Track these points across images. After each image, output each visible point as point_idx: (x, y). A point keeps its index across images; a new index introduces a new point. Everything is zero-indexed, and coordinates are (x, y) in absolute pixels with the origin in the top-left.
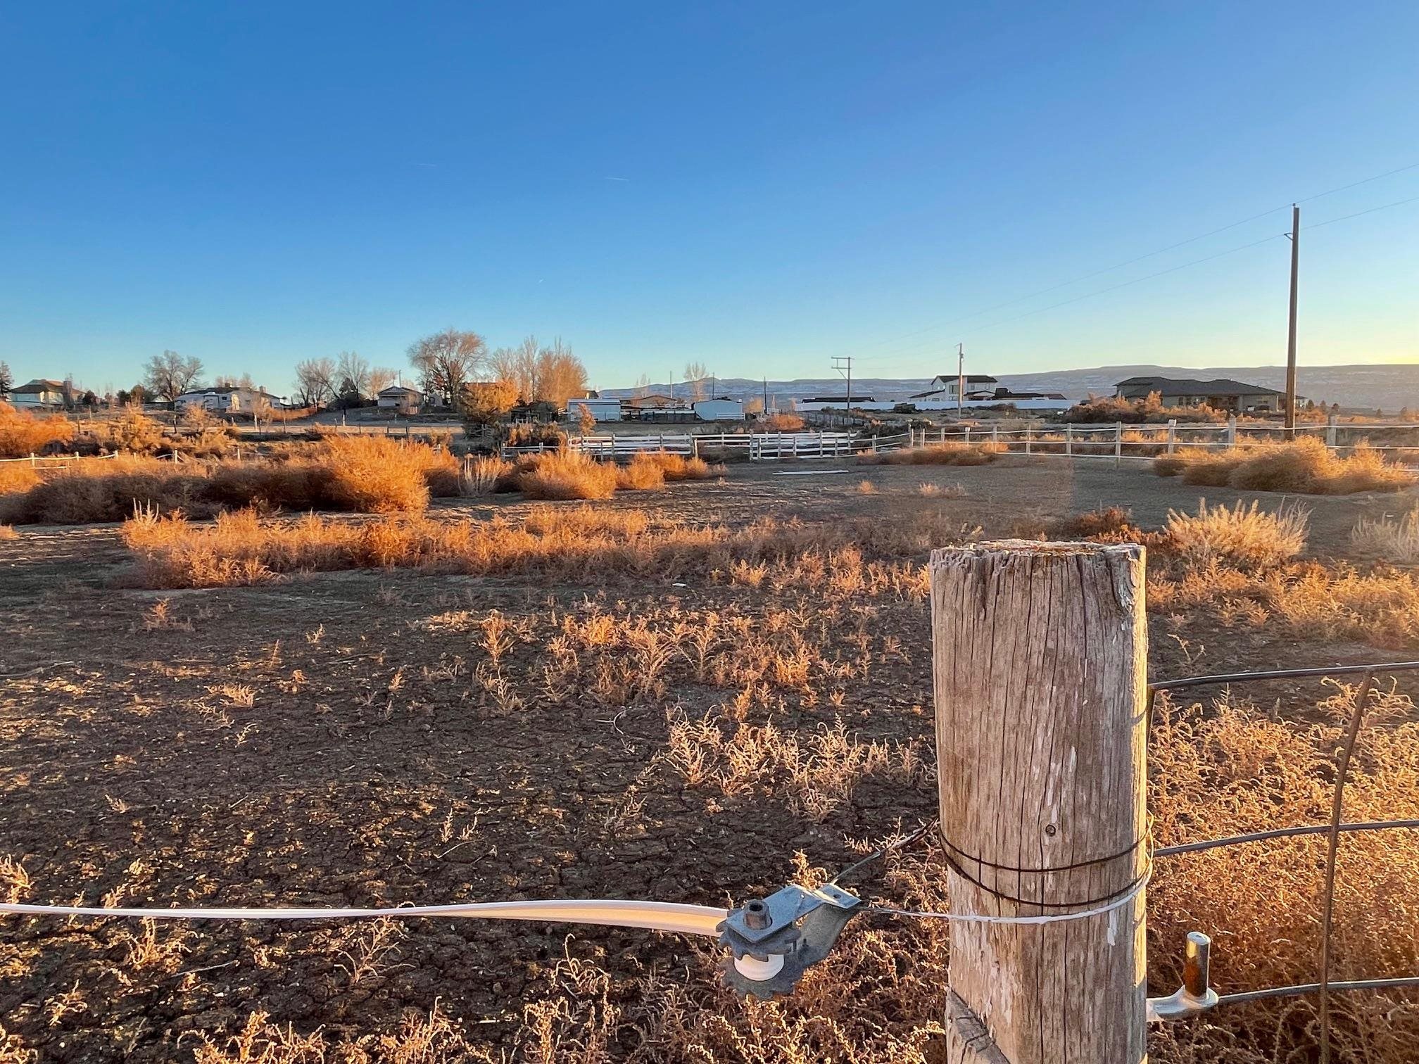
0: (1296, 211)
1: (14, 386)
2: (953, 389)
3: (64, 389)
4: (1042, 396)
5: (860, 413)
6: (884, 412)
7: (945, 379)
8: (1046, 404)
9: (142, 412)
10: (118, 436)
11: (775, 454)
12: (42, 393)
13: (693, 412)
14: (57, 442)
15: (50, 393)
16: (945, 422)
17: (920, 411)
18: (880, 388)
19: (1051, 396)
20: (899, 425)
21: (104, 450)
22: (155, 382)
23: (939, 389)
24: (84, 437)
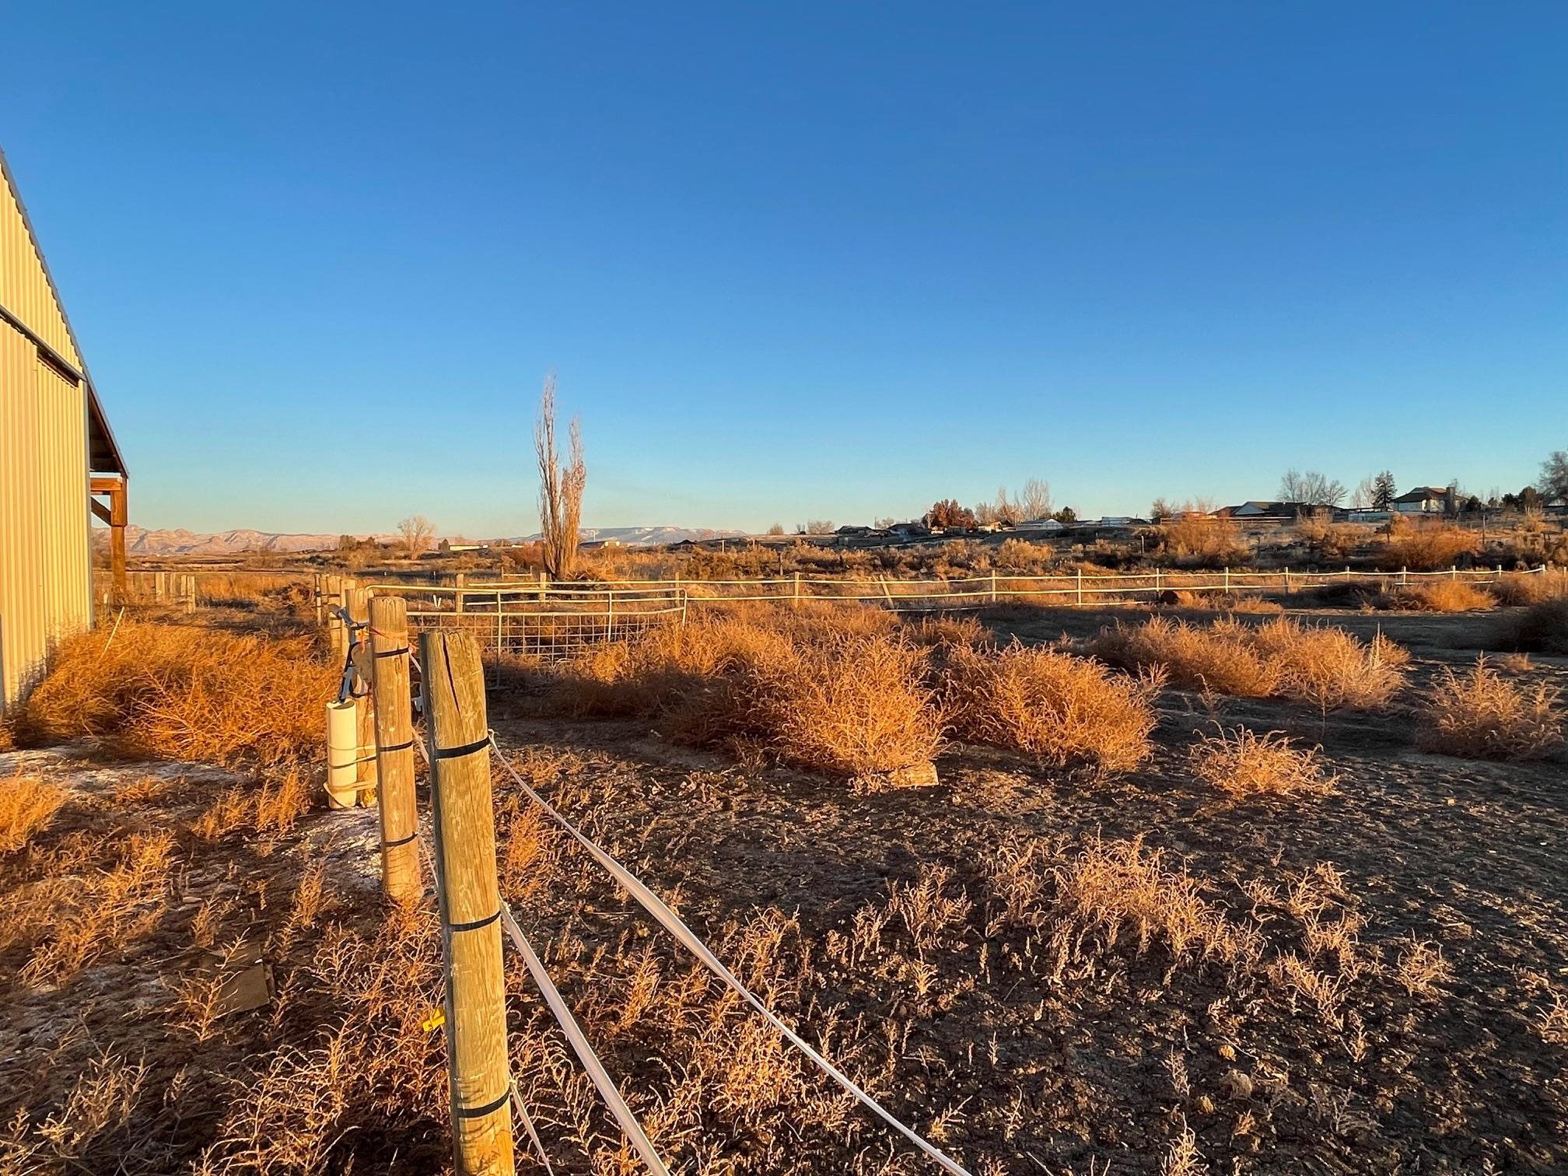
1: (1397, 495)
3: (1446, 496)
9: (1543, 518)
10: (1539, 547)
12: (1424, 502)
14: (1468, 553)
15: (1432, 501)
21: (1521, 563)
22: (1553, 482)
24: (1498, 548)
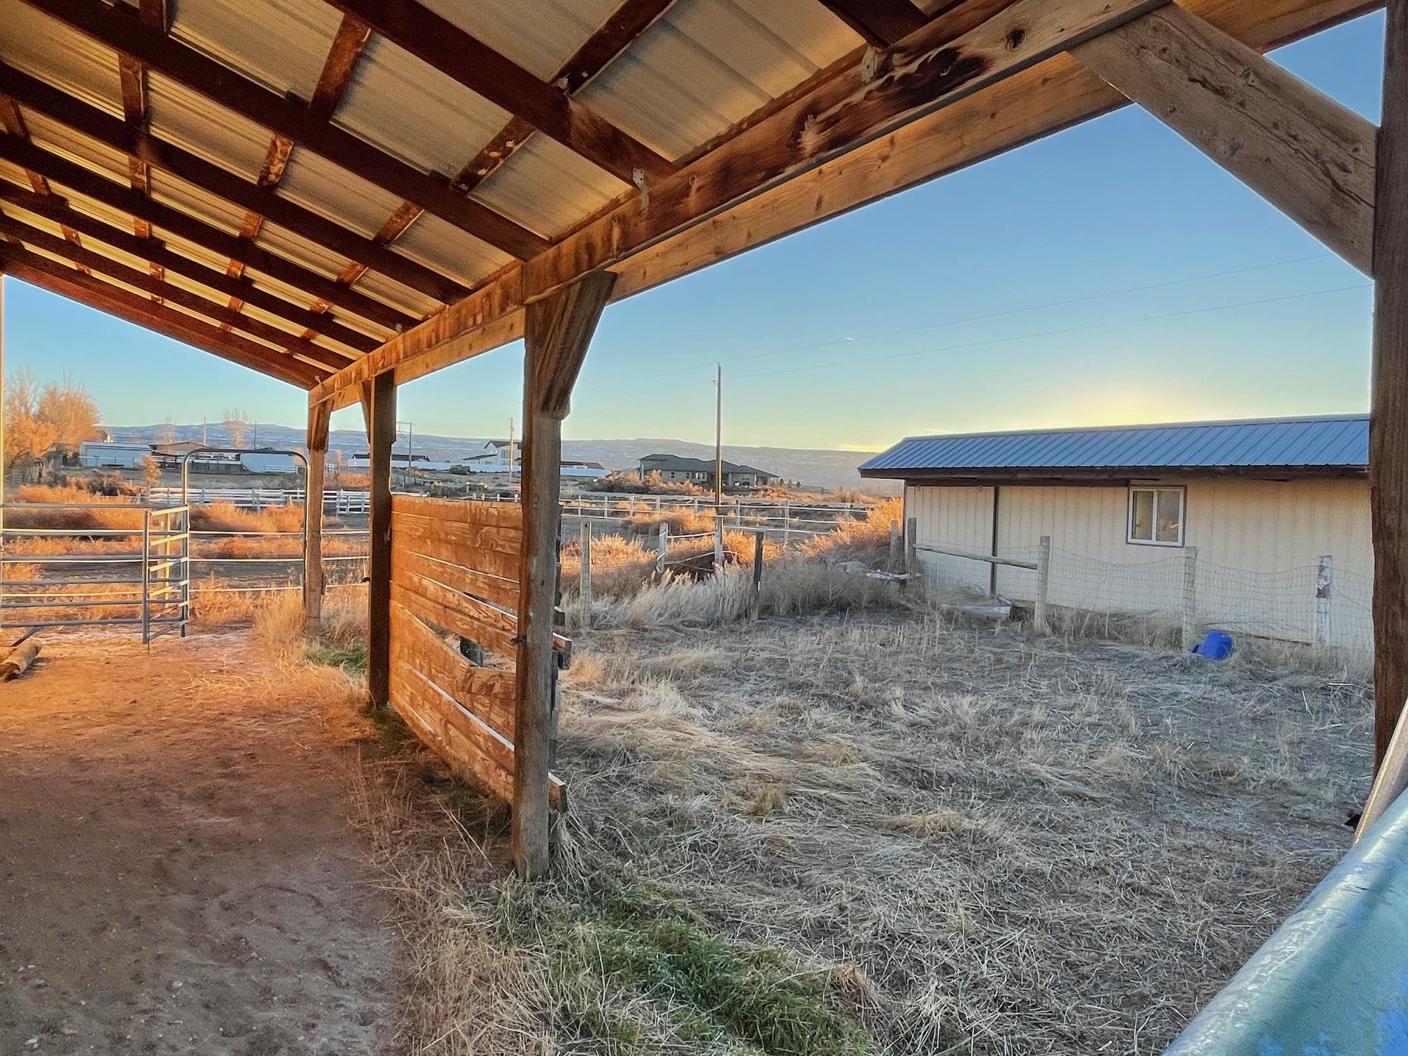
0: (720, 367)
2: (504, 454)
4: (581, 464)
5: (417, 473)
6: (440, 472)
7: (498, 444)
8: (584, 471)
11: (359, 510)
13: (239, 463)
16: (499, 485)
17: (475, 473)
18: (431, 445)
19: (590, 465)
20: (459, 486)
23: (491, 453)
